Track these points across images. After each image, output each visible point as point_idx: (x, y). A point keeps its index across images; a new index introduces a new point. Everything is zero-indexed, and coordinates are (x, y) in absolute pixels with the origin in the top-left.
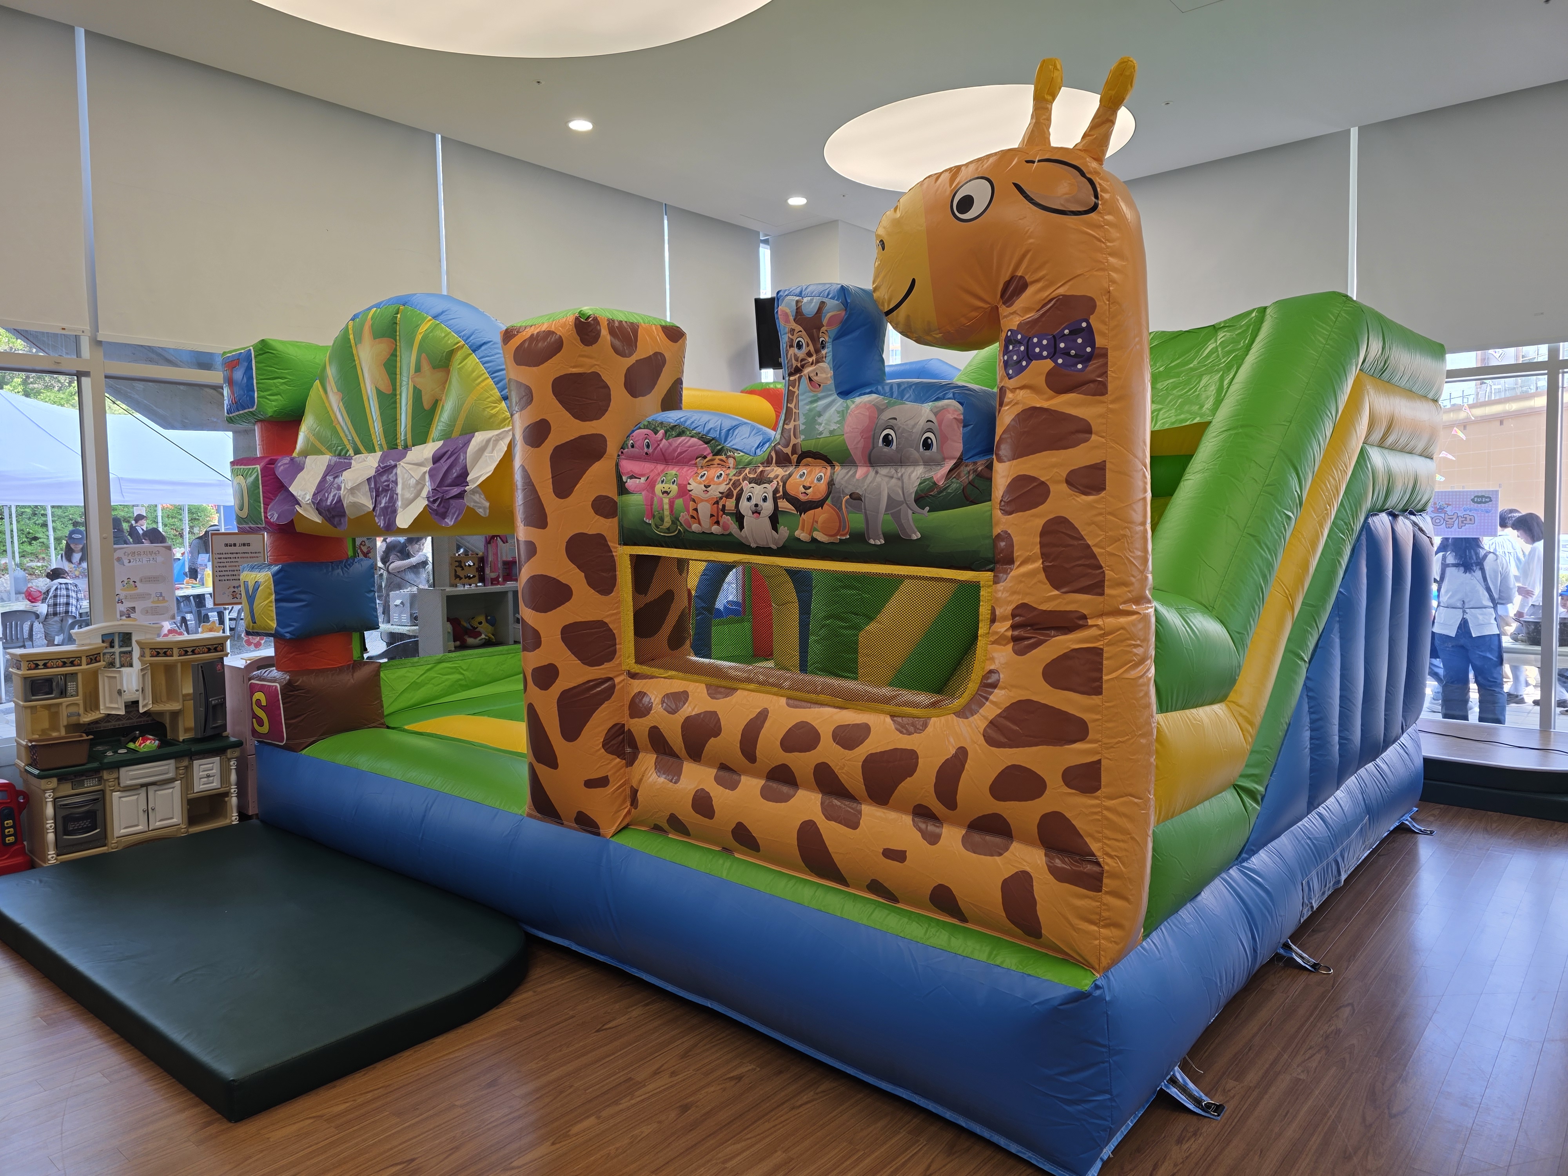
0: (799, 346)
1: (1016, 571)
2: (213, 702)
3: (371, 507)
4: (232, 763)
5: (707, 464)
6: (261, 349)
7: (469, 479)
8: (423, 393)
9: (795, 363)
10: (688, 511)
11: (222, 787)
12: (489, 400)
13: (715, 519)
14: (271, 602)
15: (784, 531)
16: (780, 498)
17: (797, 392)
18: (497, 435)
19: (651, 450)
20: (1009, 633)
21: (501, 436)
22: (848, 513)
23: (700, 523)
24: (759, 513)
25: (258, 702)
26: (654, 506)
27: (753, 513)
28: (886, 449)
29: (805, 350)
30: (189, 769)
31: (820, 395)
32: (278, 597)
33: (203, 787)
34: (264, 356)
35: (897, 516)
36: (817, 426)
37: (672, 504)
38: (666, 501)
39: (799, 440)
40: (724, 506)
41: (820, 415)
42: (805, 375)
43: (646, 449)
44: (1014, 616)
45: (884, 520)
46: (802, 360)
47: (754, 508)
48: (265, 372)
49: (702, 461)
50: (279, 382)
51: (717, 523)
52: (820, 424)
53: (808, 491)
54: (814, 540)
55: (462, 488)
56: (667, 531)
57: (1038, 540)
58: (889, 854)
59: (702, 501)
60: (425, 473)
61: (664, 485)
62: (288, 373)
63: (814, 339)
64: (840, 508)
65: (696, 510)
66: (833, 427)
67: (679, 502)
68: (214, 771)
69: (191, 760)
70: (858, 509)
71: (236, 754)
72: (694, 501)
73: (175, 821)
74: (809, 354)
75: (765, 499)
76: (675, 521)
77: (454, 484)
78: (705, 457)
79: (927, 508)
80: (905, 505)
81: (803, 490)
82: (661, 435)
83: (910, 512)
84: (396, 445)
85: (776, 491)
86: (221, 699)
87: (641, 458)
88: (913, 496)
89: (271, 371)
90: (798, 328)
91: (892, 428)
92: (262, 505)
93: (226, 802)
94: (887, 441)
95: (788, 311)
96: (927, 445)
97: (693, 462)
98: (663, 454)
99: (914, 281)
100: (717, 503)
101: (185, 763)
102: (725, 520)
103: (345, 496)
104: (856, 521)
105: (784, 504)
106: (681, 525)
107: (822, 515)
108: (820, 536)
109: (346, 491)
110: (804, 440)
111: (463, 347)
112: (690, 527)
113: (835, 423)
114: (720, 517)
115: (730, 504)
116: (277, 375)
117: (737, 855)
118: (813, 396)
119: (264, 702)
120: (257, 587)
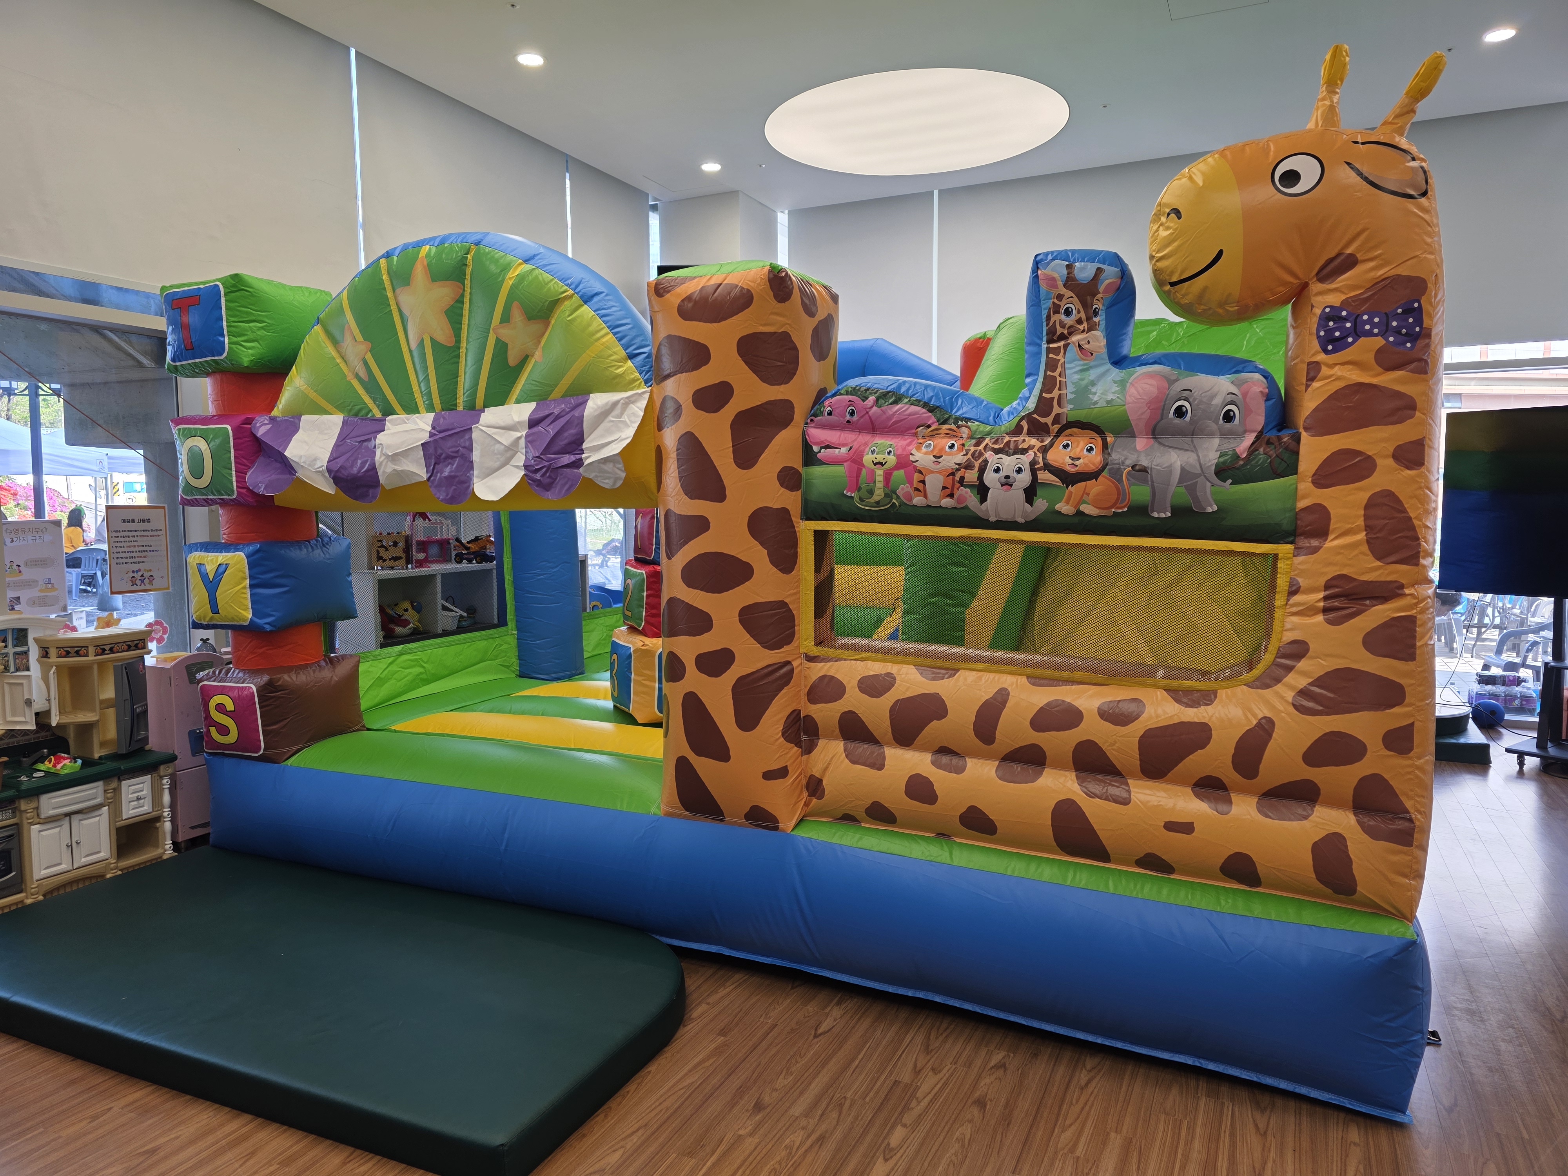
0: (1068, 312)
1: (1331, 543)
2: (138, 710)
3: (425, 476)
4: (165, 781)
5: (931, 433)
6: (234, 286)
7: (584, 446)
8: (509, 347)
9: (1059, 330)
10: (911, 483)
11: (153, 811)
12: (612, 358)
13: (948, 492)
14: (244, 588)
15: (1041, 504)
16: (1040, 469)
17: (1062, 360)
18: (627, 398)
19: (855, 418)
20: (1322, 604)
21: (633, 399)
22: (1130, 485)
23: (925, 496)
24: (1011, 486)
25: (220, 708)
26: (861, 478)
27: (1002, 485)
28: (1178, 421)
29: (1074, 316)
30: (117, 791)
31: (1092, 364)
32: (254, 582)
33: (133, 812)
34: (237, 293)
35: (1192, 489)
36: (1091, 396)
37: (888, 475)
38: (879, 472)
39: (1065, 410)
40: (962, 478)
41: (1093, 383)
42: (1073, 343)
43: (848, 417)
44: (1327, 587)
45: (1175, 493)
46: (1070, 327)
47: (1003, 480)
48: (238, 313)
49: (925, 431)
50: (255, 327)
51: (951, 496)
52: (1095, 394)
53: (1077, 463)
54: (1079, 513)
55: (578, 457)
56: (875, 504)
57: (1362, 512)
58: (1171, 826)
59: (932, 472)
60: (520, 438)
61: (875, 455)
62: (266, 316)
63: (1086, 305)
64: (1120, 480)
65: (923, 482)
66: (1110, 397)
67: (899, 474)
68: (144, 792)
69: (120, 780)
70: (1144, 481)
71: (170, 771)
72: (920, 472)
73: (103, 855)
74: (1080, 322)
75: (1019, 471)
76: (890, 493)
77: (564, 451)
78: (929, 426)
79: (1230, 481)
80: (1203, 477)
81: (1071, 462)
82: (872, 402)
83: (1208, 484)
84: (455, 405)
85: (1033, 464)
86: (144, 705)
87: (838, 427)
88: (1213, 468)
89: (247, 313)
90: (1068, 293)
91: (1186, 399)
92: (234, 473)
93: (157, 828)
94: (1180, 412)
95: (1056, 275)
96: (1228, 417)
97: (914, 431)
98: (872, 422)
99: (1220, 253)
100: (953, 474)
101: (114, 785)
102: (963, 493)
103: (381, 463)
104: (1140, 493)
105: (1044, 476)
106: (898, 497)
107: (1094, 487)
108: (1088, 509)
109: (383, 458)
110: (1071, 410)
111: (571, 297)
112: (911, 499)
113: (1113, 393)
114: (955, 489)
115: (971, 476)
116: (254, 318)
117: (957, 840)
118: (1084, 365)
119: (230, 707)
120: (221, 570)
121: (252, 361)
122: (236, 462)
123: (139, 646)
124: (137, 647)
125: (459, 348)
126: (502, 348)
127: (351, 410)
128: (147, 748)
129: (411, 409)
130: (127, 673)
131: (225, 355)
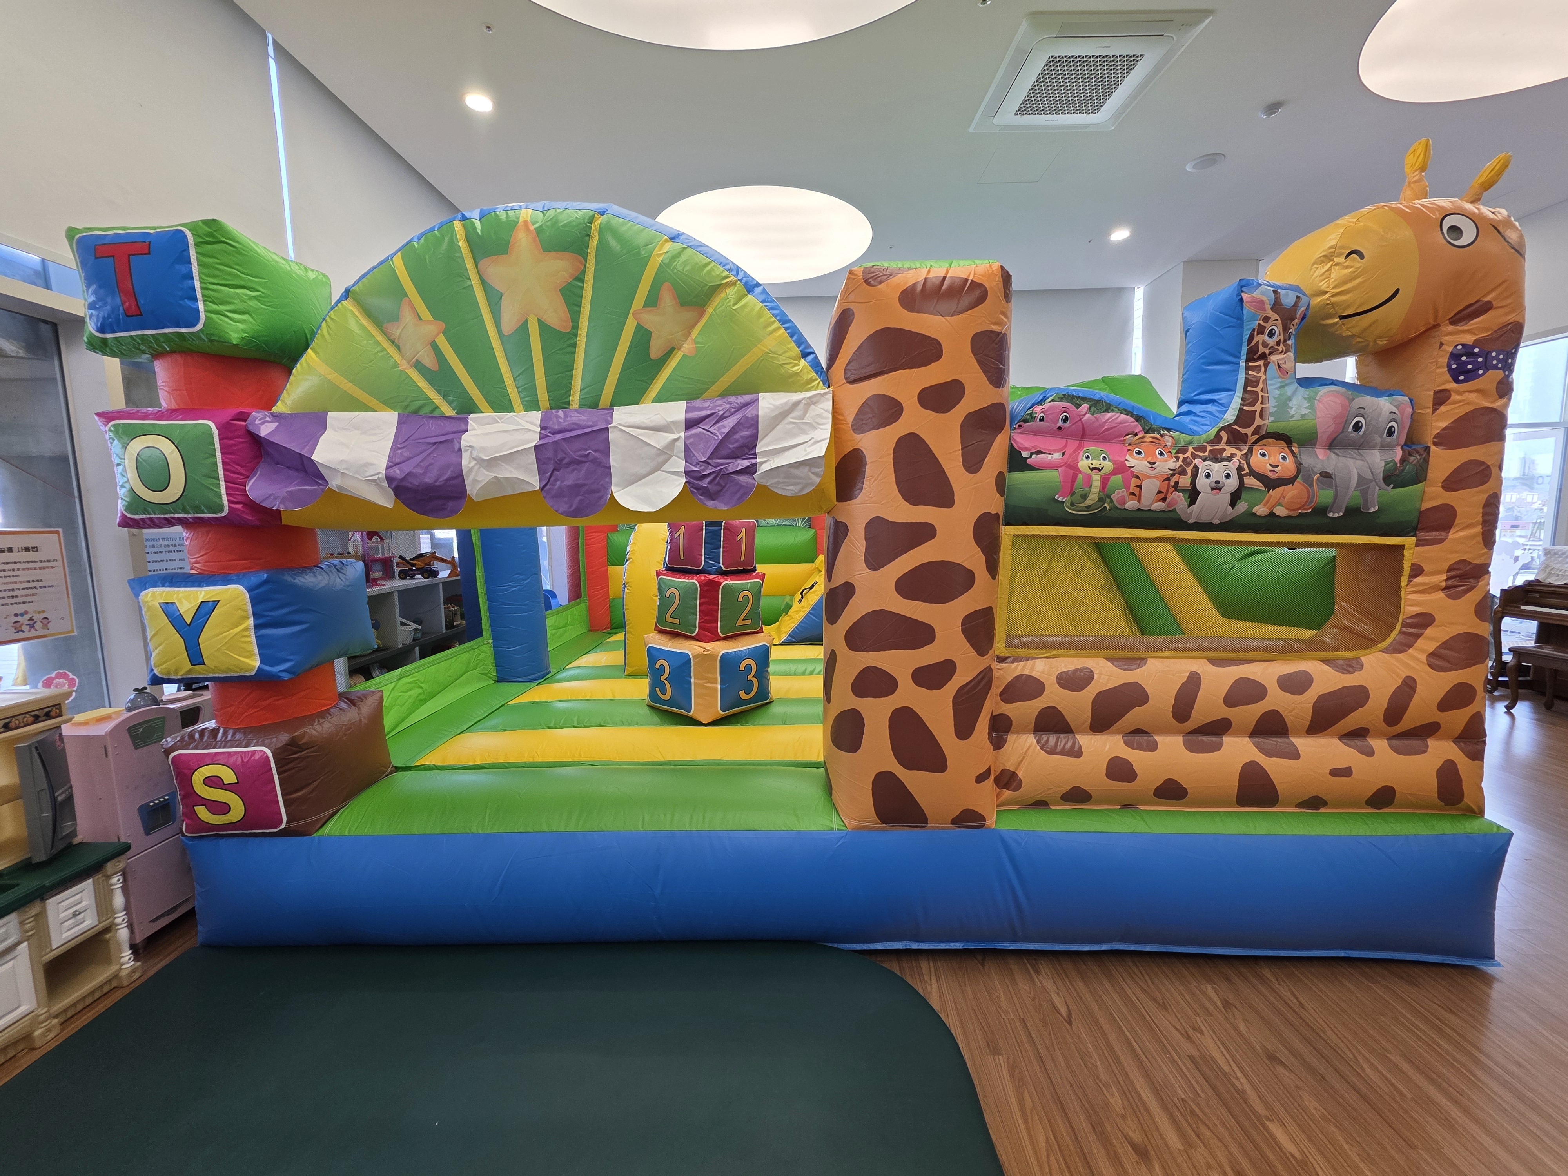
0: (1271, 334)
1: (1453, 535)
2: (60, 799)
3: (537, 486)
4: (114, 880)
5: (1137, 441)
6: (210, 235)
7: (759, 449)
8: (654, 336)
10: (1128, 488)
11: (100, 923)
13: (1162, 495)
14: (246, 629)
15: (1242, 506)
16: (1246, 475)
17: (1264, 377)
18: (808, 398)
19: (1068, 424)
20: (1444, 584)
21: (814, 400)
22: (1319, 489)
23: (1139, 500)
24: (1220, 490)
25: (213, 782)
26: (1076, 483)
27: (1212, 490)
28: (1354, 434)
29: (1276, 338)
30: (41, 917)
31: (1287, 382)
32: (259, 621)
33: (67, 935)
34: (215, 246)
35: (1364, 493)
36: (1289, 410)
37: (1105, 481)
38: (1096, 478)
39: (1266, 422)
40: (1177, 483)
41: (1290, 399)
42: (1273, 362)
43: (1060, 423)
44: (1450, 570)
45: (1352, 496)
46: (1272, 347)
47: (1214, 485)
48: (217, 273)
49: (1132, 439)
50: (246, 295)
51: (1164, 500)
52: (1291, 408)
53: (1276, 469)
55: (754, 461)
56: (1085, 509)
57: (1481, 510)
58: (1335, 773)
59: (1149, 477)
60: (676, 440)
61: (1090, 461)
62: (259, 283)
63: (1285, 329)
64: (1311, 485)
65: (1140, 487)
66: (1304, 411)
67: (1117, 479)
68: (84, 904)
69: (43, 900)
70: (1330, 486)
71: (121, 866)
72: (1138, 477)
73: (24, 1009)
74: (1278, 343)
75: (1228, 476)
76: (1104, 498)
77: (735, 455)
78: (1136, 435)
79: (1392, 485)
80: (1374, 483)
81: (1271, 469)
82: (1086, 409)
83: (1377, 488)
85: (1240, 469)
88: (1382, 475)
90: (1274, 316)
91: (1363, 417)
92: (222, 483)
93: (108, 941)
94: (1357, 427)
96: (1390, 432)
99: (1398, 290)
100: (1168, 479)
101: (35, 909)
102: (1175, 497)
103: (471, 469)
104: (1324, 496)
105: (1250, 481)
106: (1112, 501)
107: (1290, 492)
108: (1280, 511)
109: (474, 463)
110: (1272, 422)
111: (734, 284)
112: (1124, 503)
113: (1306, 408)
114: (1169, 493)
115: (1185, 481)
116: (243, 283)
117: (1142, 808)
118: (1281, 382)
119: (229, 776)
120: (206, 609)
121: (243, 338)
122: (225, 470)
123: (52, 714)
124: (48, 716)
125: (576, 335)
126: (643, 337)
127: (407, 406)
128: (76, 841)
129: (502, 405)
130: (39, 754)
131: (199, 326)
